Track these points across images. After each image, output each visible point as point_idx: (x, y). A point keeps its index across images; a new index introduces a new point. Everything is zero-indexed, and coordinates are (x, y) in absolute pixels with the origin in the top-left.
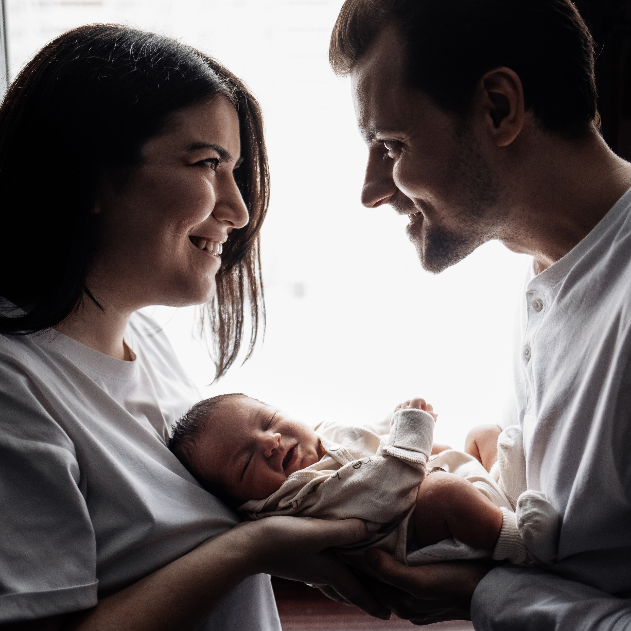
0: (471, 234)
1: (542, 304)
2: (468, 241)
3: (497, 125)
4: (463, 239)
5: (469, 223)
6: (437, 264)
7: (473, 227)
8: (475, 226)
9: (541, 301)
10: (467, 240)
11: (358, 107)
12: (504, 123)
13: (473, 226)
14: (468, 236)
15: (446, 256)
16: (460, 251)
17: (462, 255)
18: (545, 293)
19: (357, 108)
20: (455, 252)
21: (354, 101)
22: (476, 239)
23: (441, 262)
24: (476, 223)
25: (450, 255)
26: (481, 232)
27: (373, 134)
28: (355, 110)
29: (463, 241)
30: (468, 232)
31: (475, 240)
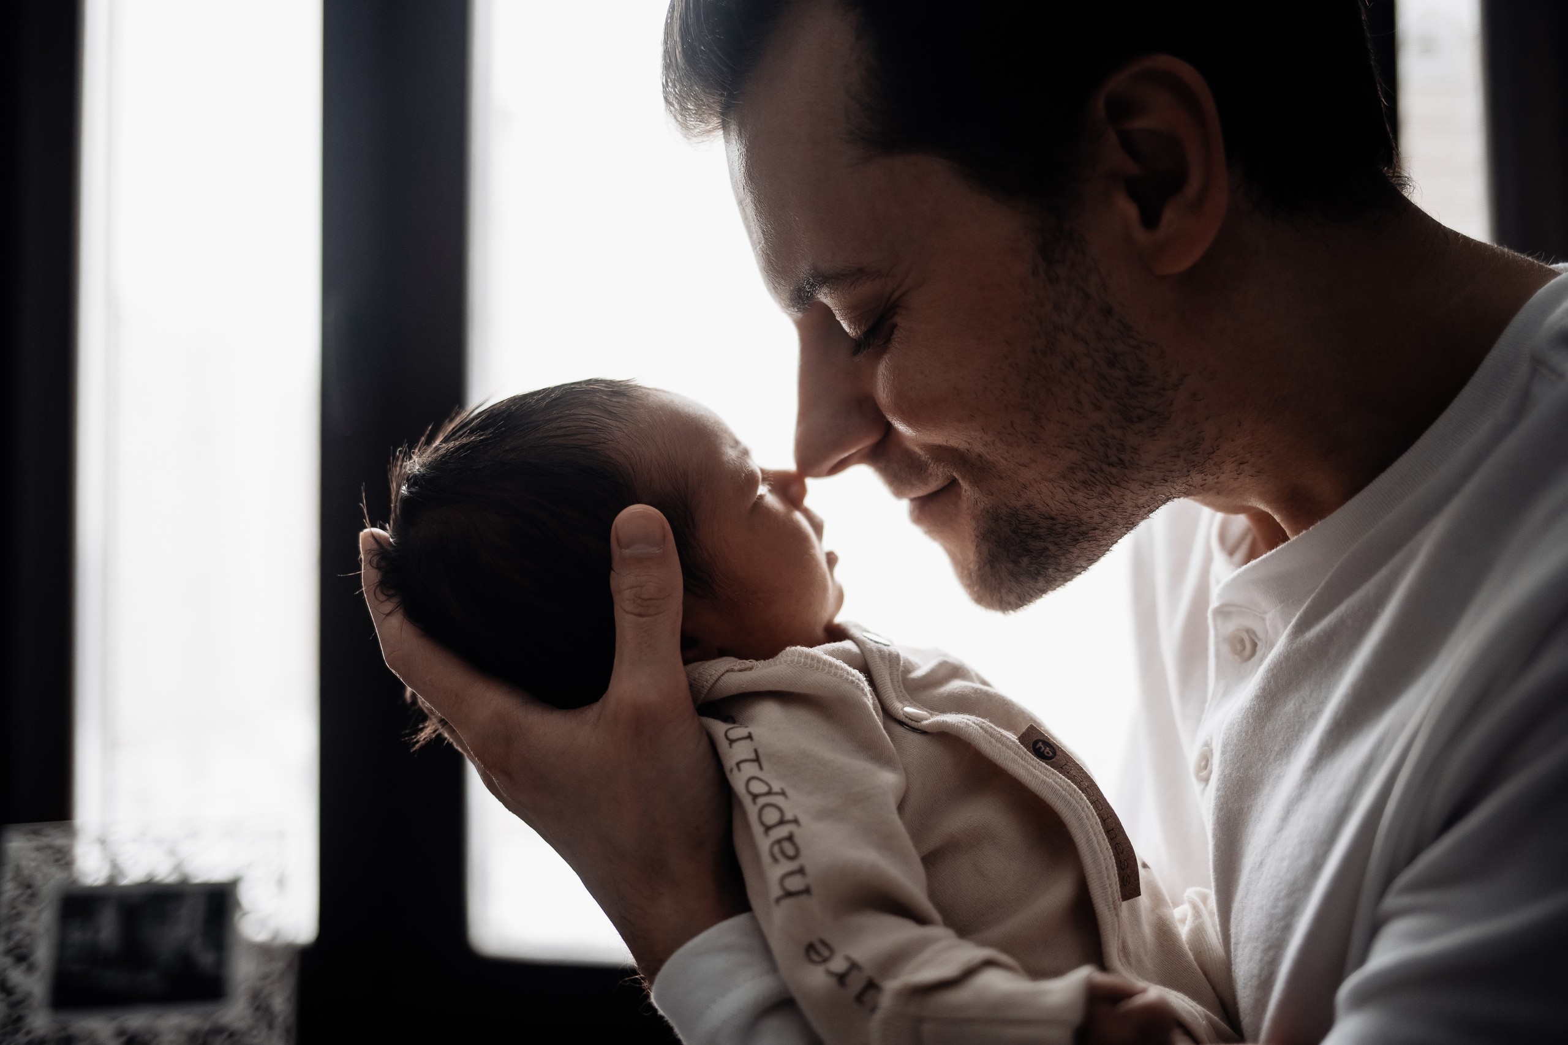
0: (1106, 514)
1: (1256, 641)
2: (1097, 531)
3: (1150, 220)
4: (1084, 528)
5: (1099, 488)
6: (1015, 594)
7: (1110, 496)
8: (1116, 492)
9: (1255, 633)
10: (1095, 529)
11: (756, 220)
12: (1169, 216)
13: (1110, 493)
14: (1097, 519)
15: (1039, 574)
16: (1078, 557)
17: (1083, 566)
18: (1265, 613)
19: (752, 224)
20: (1063, 561)
21: (740, 203)
22: (1120, 521)
23: (1028, 589)
24: (1118, 485)
25: (1050, 570)
26: (1131, 504)
27: (808, 292)
28: (748, 228)
29: (1083, 534)
30: (1097, 511)
31: (1115, 524)
